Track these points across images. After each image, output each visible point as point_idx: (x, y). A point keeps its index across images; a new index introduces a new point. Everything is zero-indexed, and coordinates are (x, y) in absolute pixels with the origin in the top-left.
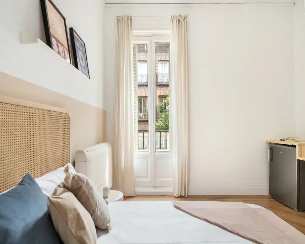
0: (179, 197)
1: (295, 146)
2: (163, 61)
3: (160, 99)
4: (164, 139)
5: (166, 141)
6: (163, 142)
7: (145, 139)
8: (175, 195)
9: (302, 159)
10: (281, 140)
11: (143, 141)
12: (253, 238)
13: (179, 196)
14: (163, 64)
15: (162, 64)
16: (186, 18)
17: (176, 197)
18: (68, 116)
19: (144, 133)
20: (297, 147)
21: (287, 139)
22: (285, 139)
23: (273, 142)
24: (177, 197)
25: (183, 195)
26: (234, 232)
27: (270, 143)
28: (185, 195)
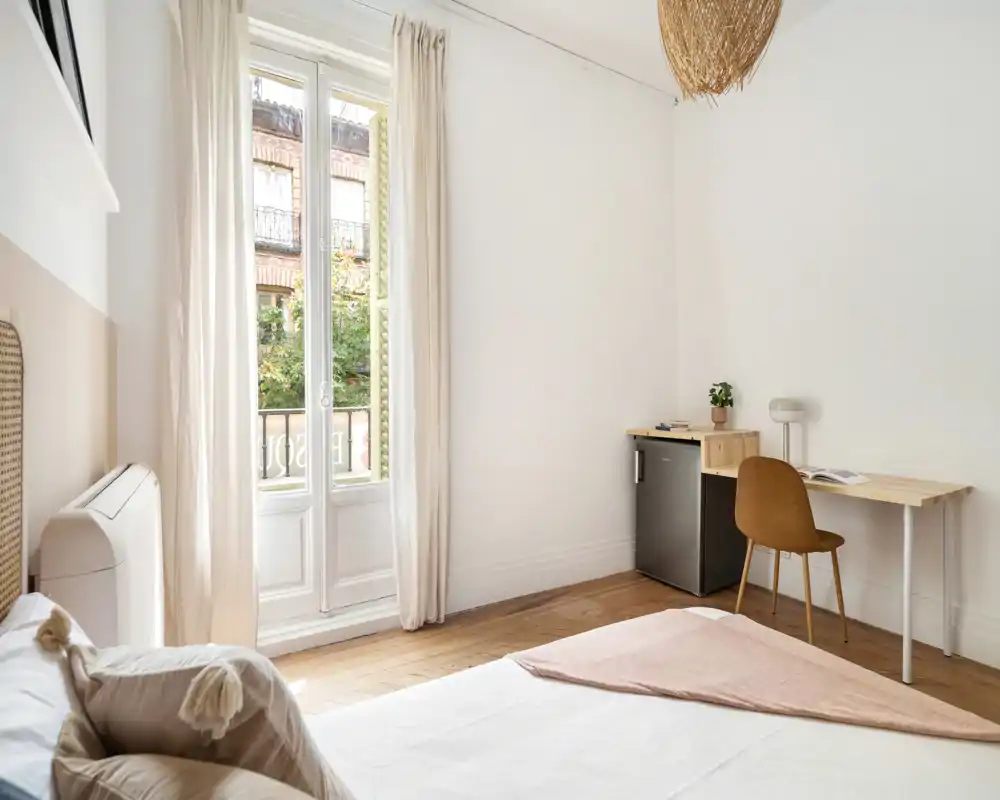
0: (420, 629)
1: (698, 443)
2: (271, 164)
3: (261, 296)
4: (343, 437)
5: (350, 442)
6: (340, 447)
7: (270, 438)
8: (408, 626)
9: (712, 471)
10: (658, 428)
11: (265, 449)
12: (797, 707)
13: (422, 624)
14: (273, 174)
15: (268, 174)
16: (440, 41)
17: (408, 631)
18: (17, 337)
19: (269, 417)
20: (703, 443)
21: (674, 426)
22: (668, 425)
23: (645, 434)
24: (415, 631)
25: (432, 618)
26: (747, 704)
27: (635, 437)
28: (438, 619)
